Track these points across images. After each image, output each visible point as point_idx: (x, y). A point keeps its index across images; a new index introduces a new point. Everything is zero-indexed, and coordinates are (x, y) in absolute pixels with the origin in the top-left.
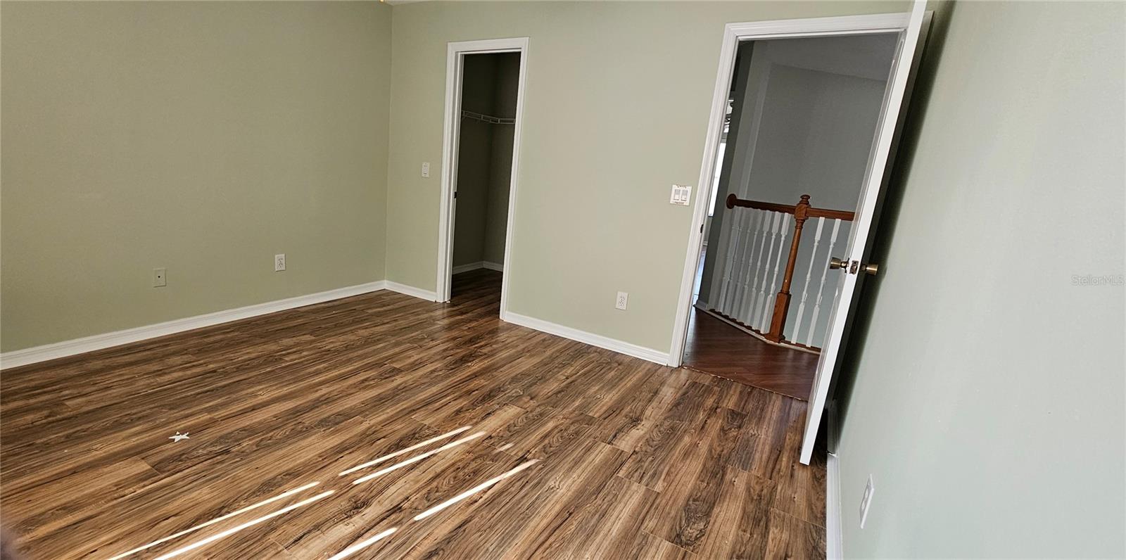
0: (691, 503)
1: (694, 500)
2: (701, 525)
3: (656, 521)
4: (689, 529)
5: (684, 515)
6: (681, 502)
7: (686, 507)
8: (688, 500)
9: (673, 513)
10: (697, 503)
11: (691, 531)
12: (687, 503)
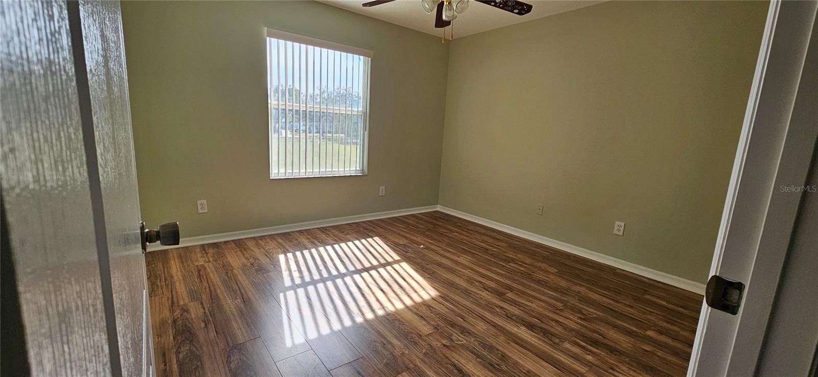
0: (199, 363)
1: (197, 367)
2: (181, 356)
3: (211, 338)
4: (188, 349)
5: (197, 353)
6: (205, 358)
7: (198, 358)
8: (201, 364)
9: (205, 348)
10: (194, 367)
11: (186, 348)
12: (201, 361)
